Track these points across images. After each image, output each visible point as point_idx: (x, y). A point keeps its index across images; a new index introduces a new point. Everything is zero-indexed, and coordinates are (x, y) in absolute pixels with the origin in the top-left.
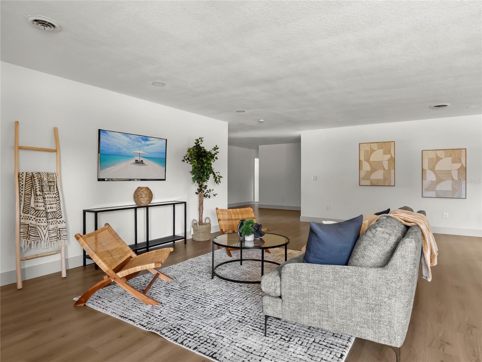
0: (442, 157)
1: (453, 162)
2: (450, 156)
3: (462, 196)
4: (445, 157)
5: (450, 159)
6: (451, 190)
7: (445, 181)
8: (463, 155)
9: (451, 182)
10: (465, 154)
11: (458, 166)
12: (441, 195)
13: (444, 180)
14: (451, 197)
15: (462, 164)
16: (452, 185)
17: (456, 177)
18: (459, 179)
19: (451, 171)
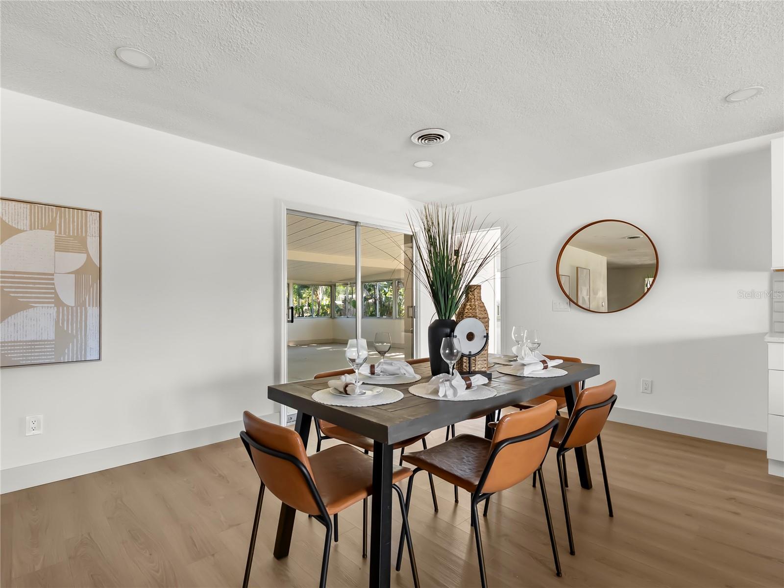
0: (20, 227)
1: (60, 246)
2: (51, 227)
3: (88, 354)
4: (31, 229)
5: (49, 236)
6: (52, 336)
7: (31, 310)
8: (93, 228)
9: (53, 311)
10: (97, 225)
11: (77, 260)
12: (16, 358)
13: (26, 306)
14: (53, 361)
15: (88, 256)
16: (57, 322)
17: (68, 298)
18: (80, 304)
19: (53, 275)
